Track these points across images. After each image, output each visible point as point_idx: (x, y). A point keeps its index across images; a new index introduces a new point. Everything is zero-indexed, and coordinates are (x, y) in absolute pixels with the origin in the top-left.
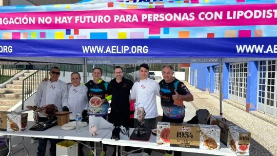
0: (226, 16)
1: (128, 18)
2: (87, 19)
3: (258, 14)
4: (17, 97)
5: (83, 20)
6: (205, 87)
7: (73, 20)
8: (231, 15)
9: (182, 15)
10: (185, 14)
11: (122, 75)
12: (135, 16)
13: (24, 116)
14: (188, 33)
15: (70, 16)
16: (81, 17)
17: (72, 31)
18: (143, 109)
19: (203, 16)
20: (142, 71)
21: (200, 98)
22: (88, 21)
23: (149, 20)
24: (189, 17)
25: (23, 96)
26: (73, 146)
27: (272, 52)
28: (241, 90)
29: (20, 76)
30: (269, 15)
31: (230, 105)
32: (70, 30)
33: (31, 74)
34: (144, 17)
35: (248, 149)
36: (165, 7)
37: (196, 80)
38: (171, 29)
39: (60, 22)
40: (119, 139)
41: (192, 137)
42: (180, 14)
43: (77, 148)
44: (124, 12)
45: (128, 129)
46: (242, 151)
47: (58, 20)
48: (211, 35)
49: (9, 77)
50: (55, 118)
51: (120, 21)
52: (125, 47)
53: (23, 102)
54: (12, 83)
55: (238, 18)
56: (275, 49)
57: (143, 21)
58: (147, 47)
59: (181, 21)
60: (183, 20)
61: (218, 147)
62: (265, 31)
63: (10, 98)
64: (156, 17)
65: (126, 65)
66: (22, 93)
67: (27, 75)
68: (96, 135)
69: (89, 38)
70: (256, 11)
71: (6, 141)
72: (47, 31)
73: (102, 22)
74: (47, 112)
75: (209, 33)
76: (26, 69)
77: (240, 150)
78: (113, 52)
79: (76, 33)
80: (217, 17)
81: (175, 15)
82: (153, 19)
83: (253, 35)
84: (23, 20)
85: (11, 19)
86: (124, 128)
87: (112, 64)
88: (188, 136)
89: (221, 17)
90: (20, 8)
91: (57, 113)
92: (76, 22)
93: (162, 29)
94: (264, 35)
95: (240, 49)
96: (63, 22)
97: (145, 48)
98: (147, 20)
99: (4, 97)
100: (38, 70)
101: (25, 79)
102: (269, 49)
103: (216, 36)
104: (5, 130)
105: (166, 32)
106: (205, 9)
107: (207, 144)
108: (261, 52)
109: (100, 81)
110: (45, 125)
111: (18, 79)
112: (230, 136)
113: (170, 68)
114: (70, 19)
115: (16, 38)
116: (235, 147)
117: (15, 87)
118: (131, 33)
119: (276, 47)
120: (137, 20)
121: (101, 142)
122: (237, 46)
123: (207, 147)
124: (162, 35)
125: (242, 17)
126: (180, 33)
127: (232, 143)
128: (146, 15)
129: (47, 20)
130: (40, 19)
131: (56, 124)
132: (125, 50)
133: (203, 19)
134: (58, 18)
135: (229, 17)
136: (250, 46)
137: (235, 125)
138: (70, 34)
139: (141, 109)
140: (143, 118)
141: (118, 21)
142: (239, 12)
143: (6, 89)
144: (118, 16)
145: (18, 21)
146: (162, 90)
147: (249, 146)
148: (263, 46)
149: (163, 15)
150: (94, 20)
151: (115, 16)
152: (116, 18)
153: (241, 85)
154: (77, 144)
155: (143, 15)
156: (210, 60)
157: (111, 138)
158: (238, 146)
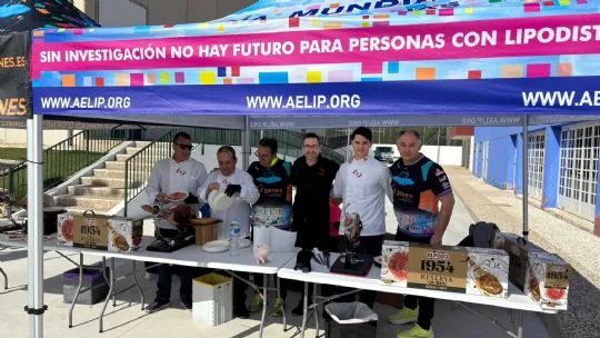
0: (504, 39)
1: (326, 46)
2: (253, 49)
3: (563, 34)
4: (115, 193)
5: (246, 51)
6: (505, 179)
7: (230, 50)
8: (513, 37)
9: (422, 39)
10: (428, 37)
11: (318, 151)
12: (337, 41)
13: (137, 224)
14: (432, 71)
15: (224, 44)
16: (243, 46)
17: (229, 70)
18: (358, 216)
19: (460, 40)
20: (358, 143)
21: (491, 204)
22: (256, 53)
23: (362, 49)
24: (435, 42)
25: (126, 192)
26: (222, 285)
27: (591, 104)
28: (586, 187)
29: (118, 153)
30: (585, 36)
31: (559, 221)
32: (224, 69)
33: (139, 149)
34: (353, 43)
35: (566, 297)
36: (391, 24)
37: (485, 164)
38: (402, 64)
39: (207, 55)
40: (310, 270)
41: (451, 270)
42: (418, 37)
43: (231, 288)
44: (318, 35)
45: (327, 255)
46: (552, 301)
47: (204, 51)
48: (475, 75)
49: (99, 155)
50: (191, 231)
51: (311, 51)
52: (319, 97)
53: (126, 203)
54: (104, 166)
55: (526, 42)
56: (596, 98)
57: (351, 50)
58: (358, 97)
59: (420, 50)
60: (423, 47)
61: (504, 292)
62: (577, 66)
63: (101, 195)
64: (375, 43)
65: (329, 131)
66: (123, 186)
67: (131, 151)
68: (266, 262)
69: (257, 82)
70: (559, 30)
71: (102, 270)
72: (187, 71)
73: (279, 53)
74: (176, 219)
75: (472, 69)
76: (130, 139)
77: (548, 299)
78: (298, 107)
79: (236, 73)
80: (487, 42)
81: (409, 38)
82: (369, 46)
83: (554, 73)
84: (146, 51)
85: (127, 50)
86: (321, 253)
87: (299, 129)
88: (443, 269)
89: (493, 42)
90: (140, 30)
91: (194, 221)
92: (235, 54)
93: (385, 65)
94: (576, 73)
95: (529, 98)
96: (212, 53)
97: (356, 99)
98: (359, 47)
99: (91, 193)
100: (153, 140)
101: (130, 159)
102: (586, 99)
103: (484, 76)
104: (105, 249)
105: (394, 69)
106: (465, 27)
107: (482, 285)
108: (569, 103)
109: (274, 162)
110: (173, 242)
111: (115, 159)
112: (531, 271)
113: (414, 137)
114: (224, 48)
115: (137, 83)
116: (538, 292)
117: (110, 175)
118: (330, 73)
119: (599, 95)
120: (340, 49)
121: (276, 275)
122: (524, 94)
123: (482, 291)
124: (386, 75)
125: (534, 41)
126: (418, 70)
127: (534, 286)
128: (357, 41)
129: (186, 51)
130: (173, 50)
131: (192, 242)
132: (319, 102)
133: (461, 45)
134: (204, 48)
135: (508, 42)
136: (548, 94)
137: (542, 250)
138: (225, 75)
139: (354, 217)
140: (357, 234)
141: (307, 51)
142: (527, 31)
143: (93, 178)
144: (307, 43)
145: (138, 54)
146: (397, 179)
147: (566, 291)
148: (573, 93)
149: (387, 38)
150: (266, 50)
151: (302, 43)
152: (304, 45)
153: (586, 175)
154: (231, 281)
155: (352, 40)
156: (503, 120)
157: (295, 269)
158: (543, 290)
